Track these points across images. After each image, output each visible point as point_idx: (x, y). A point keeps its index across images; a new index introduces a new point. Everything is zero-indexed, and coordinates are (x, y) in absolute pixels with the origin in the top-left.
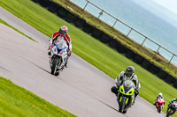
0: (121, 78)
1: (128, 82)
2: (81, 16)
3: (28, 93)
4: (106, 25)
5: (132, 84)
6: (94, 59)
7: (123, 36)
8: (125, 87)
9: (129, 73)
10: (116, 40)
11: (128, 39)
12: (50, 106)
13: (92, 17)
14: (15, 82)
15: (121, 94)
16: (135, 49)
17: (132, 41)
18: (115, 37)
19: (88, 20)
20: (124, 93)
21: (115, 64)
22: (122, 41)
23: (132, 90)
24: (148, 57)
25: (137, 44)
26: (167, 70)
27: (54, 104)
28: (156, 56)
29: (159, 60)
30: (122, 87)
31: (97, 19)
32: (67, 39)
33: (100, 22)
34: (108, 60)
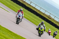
0: (40, 25)
1: (42, 26)
2: (24, 4)
3: (7, 29)
4: (33, 7)
5: (43, 27)
6: (29, 18)
7: (38, 10)
8: (41, 28)
9: (42, 24)
10: (36, 12)
11: (40, 11)
12: (14, 34)
13: (28, 4)
14: (2, 26)
15: (39, 30)
16: (42, 15)
17: (41, 12)
18: (36, 11)
19: (26, 5)
20: (40, 30)
21: (35, 19)
22: (38, 12)
23: (43, 29)
24: (46, 17)
25: (43, 13)
26: (53, 22)
27: (15, 33)
28: (49, 17)
29: (50, 18)
30: (40, 28)
31: (30, 5)
32: (22, 13)
33: (31, 6)
34: (33, 18)
